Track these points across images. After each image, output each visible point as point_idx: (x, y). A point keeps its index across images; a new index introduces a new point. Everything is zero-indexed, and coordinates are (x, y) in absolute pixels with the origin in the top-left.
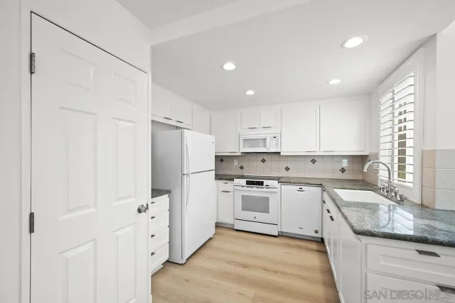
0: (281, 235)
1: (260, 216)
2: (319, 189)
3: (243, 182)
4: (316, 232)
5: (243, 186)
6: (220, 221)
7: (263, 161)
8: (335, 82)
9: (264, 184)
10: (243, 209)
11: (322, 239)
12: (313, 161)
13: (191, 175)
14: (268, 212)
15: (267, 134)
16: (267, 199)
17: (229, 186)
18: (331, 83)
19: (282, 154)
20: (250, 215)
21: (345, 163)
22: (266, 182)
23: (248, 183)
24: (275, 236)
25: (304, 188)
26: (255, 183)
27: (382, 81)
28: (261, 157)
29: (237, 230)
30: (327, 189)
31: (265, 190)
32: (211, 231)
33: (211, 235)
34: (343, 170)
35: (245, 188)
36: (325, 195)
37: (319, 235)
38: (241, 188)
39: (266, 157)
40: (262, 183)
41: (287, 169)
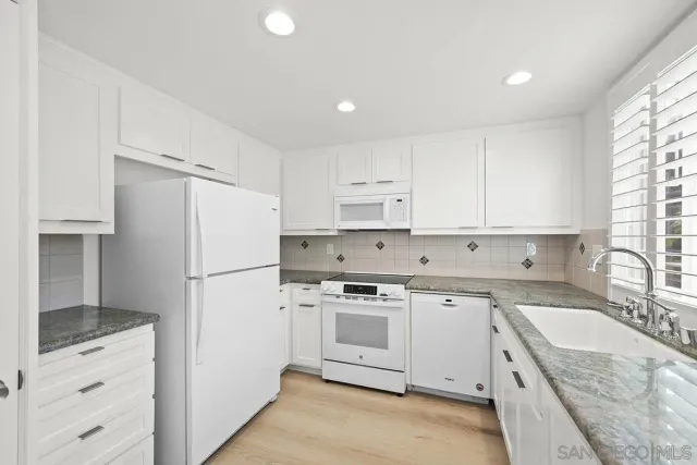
0: (411, 392)
1: (372, 355)
2: (485, 302)
3: (338, 286)
4: (480, 388)
5: (338, 297)
6: (295, 362)
7: (380, 246)
8: (520, 78)
9: (379, 292)
10: (339, 340)
11: (491, 402)
12: (472, 247)
13: (207, 281)
14: (385, 346)
15: (385, 195)
16: (384, 322)
17: (312, 294)
18: (512, 81)
19: (412, 233)
20: (351, 351)
21: (532, 250)
22: (381, 288)
23: (348, 289)
24: (400, 395)
25: (455, 300)
26: (361, 288)
27: (616, 79)
28: (376, 239)
29: (328, 381)
30: (501, 302)
31: (380, 303)
32: (272, 388)
33: (271, 396)
34: (528, 264)
35: (342, 300)
36: (497, 313)
37: (485, 394)
38: (334, 299)
39: (384, 239)
40: (373, 291)
41: (424, 261)
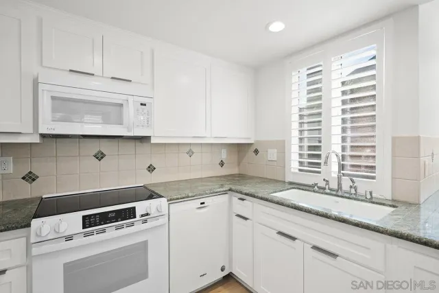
3: (73, 221)
4: (223, 269)
5: (71, 238)
7: (99, 157)
9: (138, 213)
12: (191, 153)
19: (153, 141)
21: (224, 154)
22: (141, 207)
23: (88, 222)
25: (208, 201)
26: (113, 215)
28: (95, 147)
34: (222, 164)
39: (104, 146)
41: (151, 169)
